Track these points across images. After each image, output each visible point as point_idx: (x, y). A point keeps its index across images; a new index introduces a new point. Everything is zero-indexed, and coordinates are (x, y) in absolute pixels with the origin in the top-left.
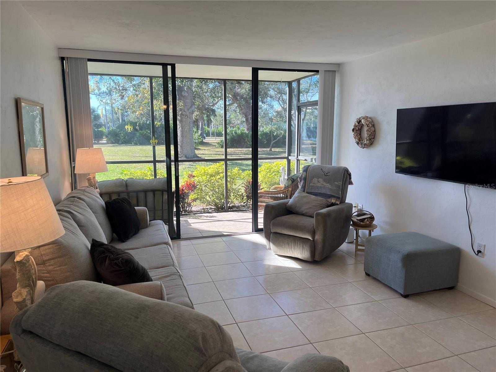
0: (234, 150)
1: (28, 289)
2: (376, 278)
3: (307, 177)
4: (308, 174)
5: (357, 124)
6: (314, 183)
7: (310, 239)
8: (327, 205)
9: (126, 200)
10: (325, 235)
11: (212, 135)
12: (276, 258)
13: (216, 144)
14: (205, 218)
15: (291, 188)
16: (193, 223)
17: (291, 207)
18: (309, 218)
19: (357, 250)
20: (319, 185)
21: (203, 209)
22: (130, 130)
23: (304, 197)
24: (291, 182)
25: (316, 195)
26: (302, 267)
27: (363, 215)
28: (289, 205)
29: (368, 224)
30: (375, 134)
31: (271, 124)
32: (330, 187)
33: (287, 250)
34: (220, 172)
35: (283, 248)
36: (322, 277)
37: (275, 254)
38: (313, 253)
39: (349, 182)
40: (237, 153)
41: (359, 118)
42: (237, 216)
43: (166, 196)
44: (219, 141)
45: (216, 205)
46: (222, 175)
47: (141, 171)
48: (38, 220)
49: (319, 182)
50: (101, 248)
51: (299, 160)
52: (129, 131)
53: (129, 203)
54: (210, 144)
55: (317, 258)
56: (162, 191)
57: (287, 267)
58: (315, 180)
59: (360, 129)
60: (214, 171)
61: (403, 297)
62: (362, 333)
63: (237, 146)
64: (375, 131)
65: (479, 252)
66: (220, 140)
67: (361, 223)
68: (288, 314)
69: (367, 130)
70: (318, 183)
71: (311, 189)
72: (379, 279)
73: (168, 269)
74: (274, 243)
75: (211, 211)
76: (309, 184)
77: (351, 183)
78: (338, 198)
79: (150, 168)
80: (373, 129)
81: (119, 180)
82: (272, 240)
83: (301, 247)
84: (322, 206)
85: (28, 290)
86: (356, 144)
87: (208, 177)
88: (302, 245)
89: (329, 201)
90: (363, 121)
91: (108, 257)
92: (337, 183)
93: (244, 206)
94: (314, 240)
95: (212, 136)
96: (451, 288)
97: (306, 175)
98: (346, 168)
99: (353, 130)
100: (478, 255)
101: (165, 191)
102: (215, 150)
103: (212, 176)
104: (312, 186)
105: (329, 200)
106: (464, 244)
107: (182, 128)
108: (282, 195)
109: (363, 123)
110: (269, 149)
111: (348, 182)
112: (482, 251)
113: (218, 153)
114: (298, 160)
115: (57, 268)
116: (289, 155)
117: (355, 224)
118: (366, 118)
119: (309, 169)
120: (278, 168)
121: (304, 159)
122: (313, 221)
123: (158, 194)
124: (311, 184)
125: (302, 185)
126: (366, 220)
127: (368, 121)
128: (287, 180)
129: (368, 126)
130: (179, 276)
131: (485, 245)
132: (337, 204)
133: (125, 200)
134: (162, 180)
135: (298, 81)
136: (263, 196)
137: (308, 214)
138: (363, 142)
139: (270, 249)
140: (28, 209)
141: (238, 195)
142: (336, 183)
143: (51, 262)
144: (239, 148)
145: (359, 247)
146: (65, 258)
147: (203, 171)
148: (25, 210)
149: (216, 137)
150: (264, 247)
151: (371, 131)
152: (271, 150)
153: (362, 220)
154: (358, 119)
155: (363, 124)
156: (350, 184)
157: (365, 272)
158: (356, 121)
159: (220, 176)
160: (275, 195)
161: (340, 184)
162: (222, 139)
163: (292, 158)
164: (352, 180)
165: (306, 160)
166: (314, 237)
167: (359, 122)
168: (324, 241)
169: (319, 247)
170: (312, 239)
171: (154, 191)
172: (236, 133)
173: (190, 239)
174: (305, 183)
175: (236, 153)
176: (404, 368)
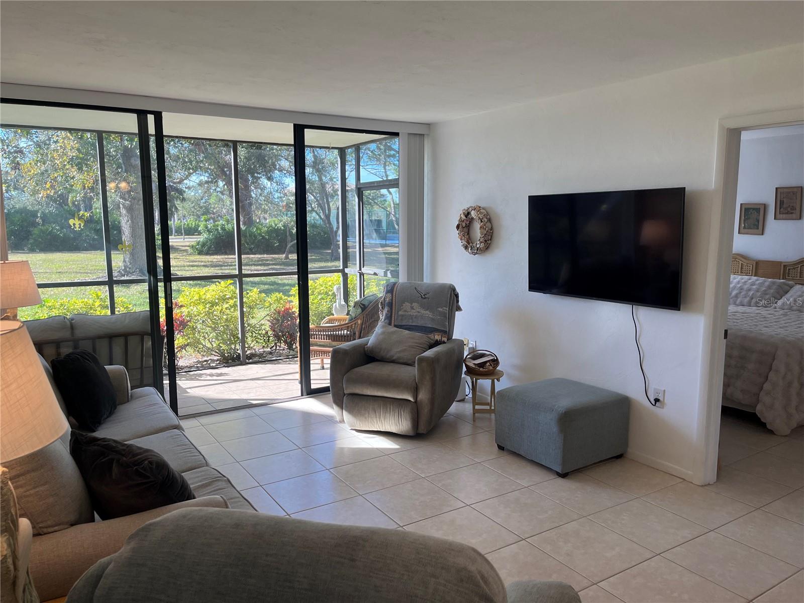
0: (223, 258)
1: (6, 535)
2: (516, 453)
3: (394, 301)
4: (394, 297)
5: (464, 217)
6: (405, 311)
7: (410, 400)
8: (429, 344)
9: (89, 355)
10: (433, 392)
11: (176, 232)
12: (355, 436)
13: (188, 248)
14: (209, 378)
15: (361, 319)
16: (190, 388)
17: (372, 350)
18: (403, 366)
19: (475, 411)
20: (413, 313)
21: (198, 362)
22: (79, 228)
23: (393, 333)
24: (360, 310)
25: (410, 329)
26: (399, 446)
27: (481, 358)
28: (369, 347)
29: (492, 370)
30: (492, 233)
31: (287, 215)
32: (430, 316)
33: (373, 420)
34: (227, 296)
35: (366, 418)
36: (435, 458)
37: (352, 429)
38: (416, 422)
39: (457, 306)
40: (230, 264)
41: (466, 209)
42: (265, 371)
43: (148, 343)
44: (193, 243)
45: (222, 355)
46: (231, 302)
47: (83, 300)
48: (29, 404)
49: (412, 308)
50: (95, 445)
51: (363, 275)
52: (77, 229)
53: (95, 361)
54: (175, 248)
55: (422, 429)
56: (141, 335)
57: (377, 449)
58: (407, 306)
59: (468, 226)
60: (217, 296)
61: (560, 476)
62: (520, 539)
63: (228, 252)
64: (492, 229)
65: (657, 400)
66: (197, 241)
67: (481, 369)
68: (402, 525)
69: (481, 227)
70: (413, 311)
71: (402, 320)
72: (522, 453)
73: (201, 472)
74: (350, 411)
75: (214, 365)
76: (398, 312)
77: (459, 309)
78: (445, 332)
79: (97, 295)
80: (489, 224)
81: (57, 318)
82: (346, 406)
83: (396, 414)
84: (422, 346)
85: (6, 537)
86: (464, 249)
87: (208, 306)
88: (397, 411)
89: (432, 338)
90: (473, 214)
91: (115, 461)
92: (442, 310)
93: (271, 353)
94: (416, 402)
95: (176, 234)
96: (620, 457)
97: (392, 298)
98: (453, 286)
99: (458, 227)
100: (655, 405)
101: (147, 334)
102: (188, 258)
103: (213, 304)
104: (403, 316)
105: (432, 336)
106: (634, 391)
107: (132, 222)
108: (346, 331)
109: (473, 216)
110: (284, 255)
111: (455, 307)
112: (661, 399)
113: (195, 263)
114: (361, 275)
115: (32, 492)
116: (345, 265)
117: (470, 371)
118: (478, 209)
119: (395, 289)
120: (327, 288)
121: (372, 273)
122: (414, 371)
123: (133, 341)
124: (400, 313)
125: (387, 314)
126: (488, 364)
127: (481, 213)
128: (354, 307)
129: (482, 222)
130: (228, 482)
131: (664, 391)
132: (444, 343)
133: (87, 355)
134: (140, 315)
135: (357, 147)
136: (314, 335)
137: (401, 361)
138: (474, 245)
139: (342, 421)
140: (11, 384)
141: (260, 334)
142: (440, 309)
143: (18, 481)
144: (230, 255)
145: (477, 407)
146: (42, 471)
147: (197, 297)
148: (6, 387)
149: (186, 237)
150: (329, 419)
151: (487, 229)
152: (287, 258)
153: (482, 365)
154: (464, 210)
155: (472, 218)
156: (457, 311)
157: (498, 445)
158: (461, 212)
159: (229, 304)
160: (335, 333)
161: (446, 311)
162: (199, 240)
163: (351, 271)
164: (460, 303)
165: (375, 274)
166: (416, 397)
167: (467, 214)
168: (432, 401)
169: (425, 411)
170: (414, 399)
171: (125, 336)
172: (223, 229)
173: (195, 417)
174: (390, 311)
175: (227, 263)
176: (596, 584)
